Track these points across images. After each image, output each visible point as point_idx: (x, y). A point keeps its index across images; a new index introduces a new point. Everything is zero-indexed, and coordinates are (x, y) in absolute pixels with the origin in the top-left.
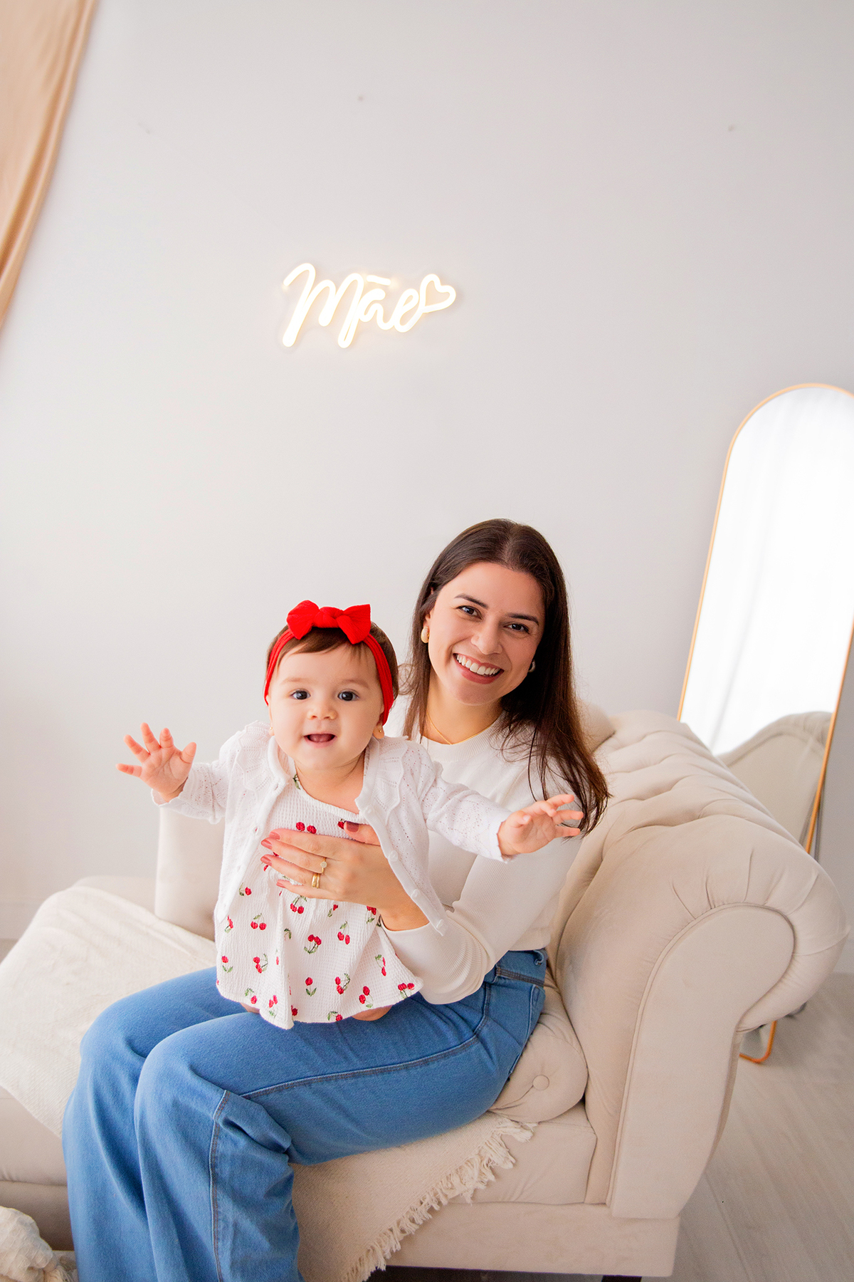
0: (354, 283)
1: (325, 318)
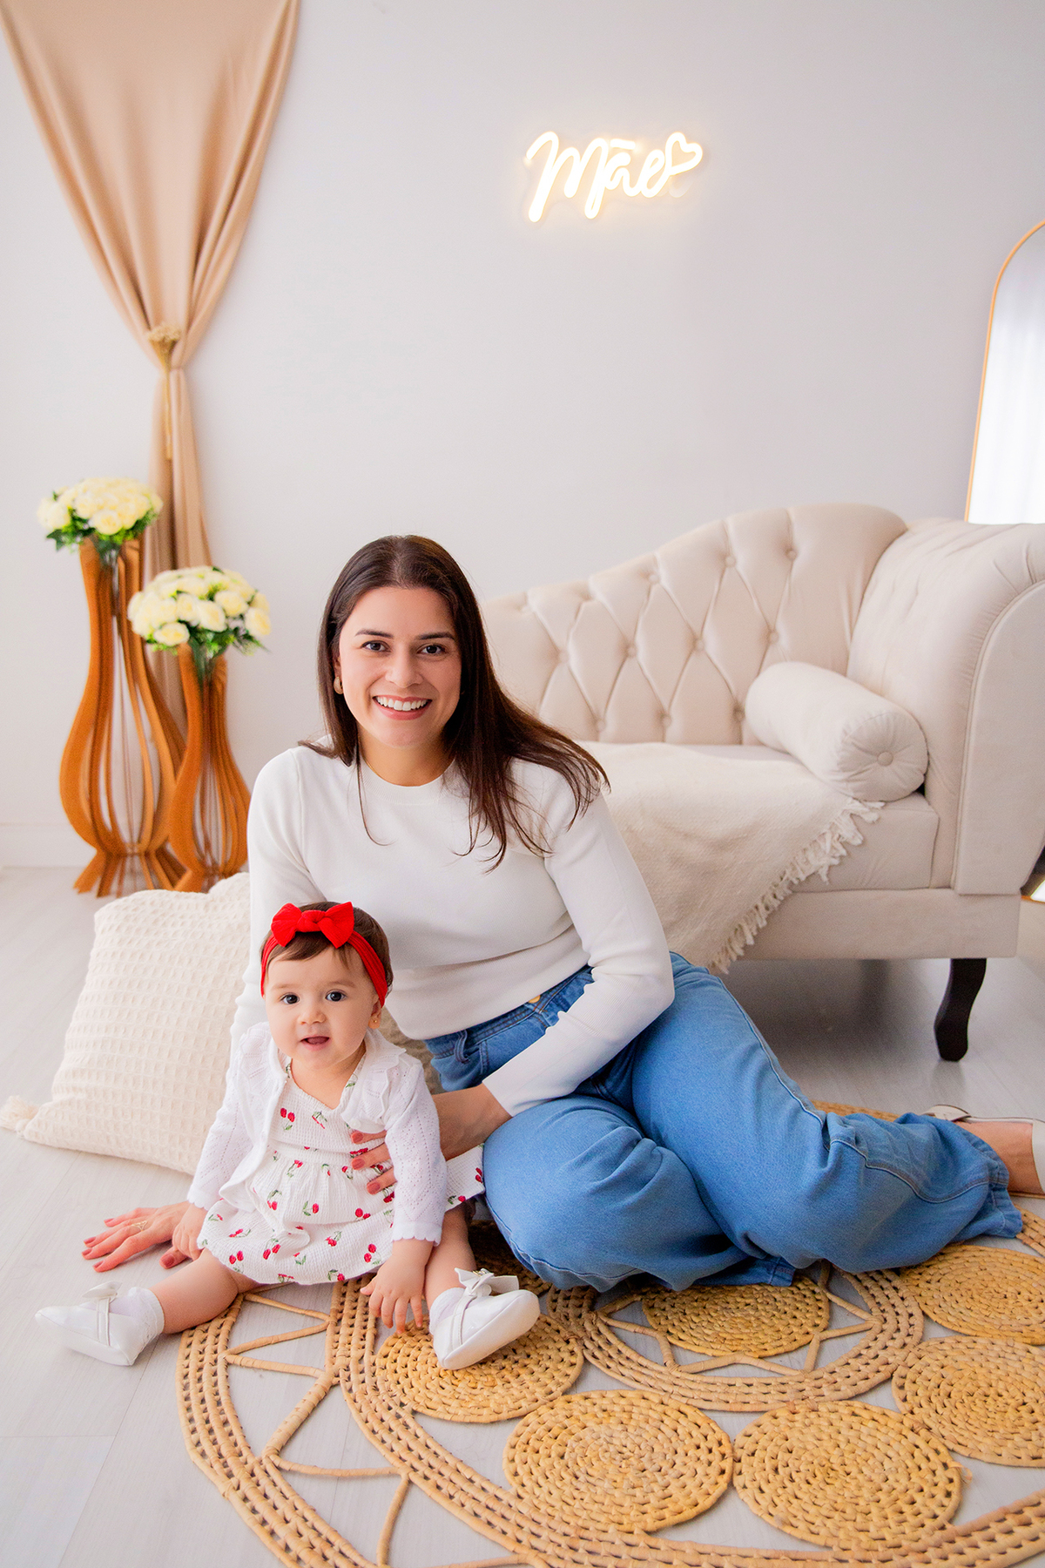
0: (598, 150)
1: (570, 190)
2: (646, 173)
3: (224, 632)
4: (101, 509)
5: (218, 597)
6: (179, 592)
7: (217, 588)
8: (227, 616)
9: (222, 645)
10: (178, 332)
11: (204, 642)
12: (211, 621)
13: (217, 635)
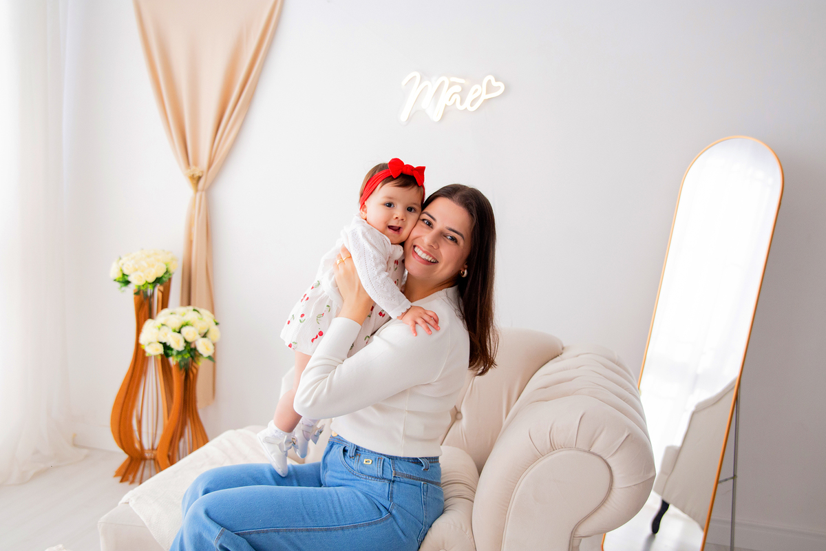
3: (182, 351)
4: (136, 270)
5: (183, 330)
6: (163, 325)
7: (186, 325)
8: (186, 341)
9: (183, 357)
10: (202, 172)
11: (172, 355)
12: (177, 344)
13: (179, 353)
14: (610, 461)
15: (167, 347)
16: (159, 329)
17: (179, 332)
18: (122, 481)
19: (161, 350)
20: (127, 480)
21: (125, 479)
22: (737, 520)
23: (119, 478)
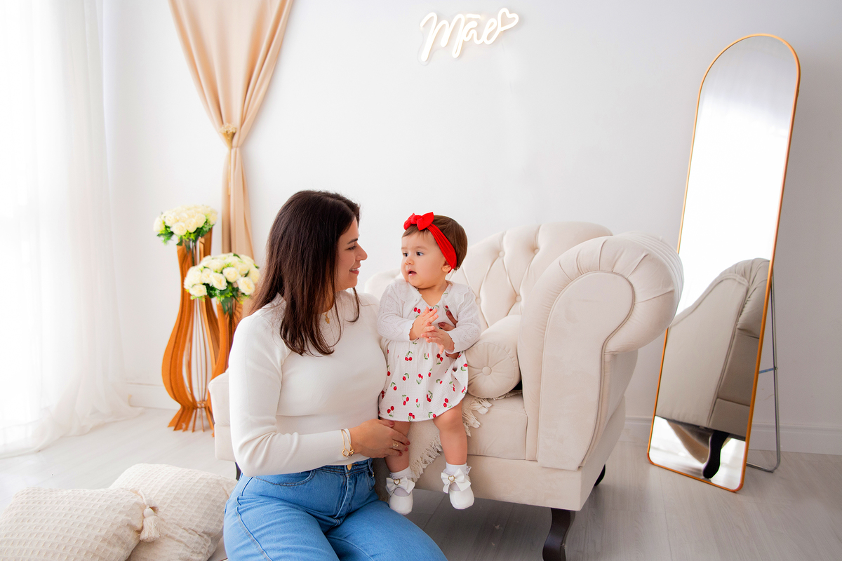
0: (459, 20)
1: (443, 42)
2: (486, 31)
4: (177, 221)
5: (225, 271)
6: (206, 268)
7: (228, 266)
8: (227, 282)
9: (226, 297)
10: (236, 128)
11: (215, 295)
12: (220, 285)
13: (222, 292)
14: (631, 279)
15: (210, 288)
16: (202, 272)
17: (222, 273)
18: (175, 429)
19: (204, 291)
20: (181, 428)
21: (178, 428)
22: (781, 423)
23: (173, 428)
